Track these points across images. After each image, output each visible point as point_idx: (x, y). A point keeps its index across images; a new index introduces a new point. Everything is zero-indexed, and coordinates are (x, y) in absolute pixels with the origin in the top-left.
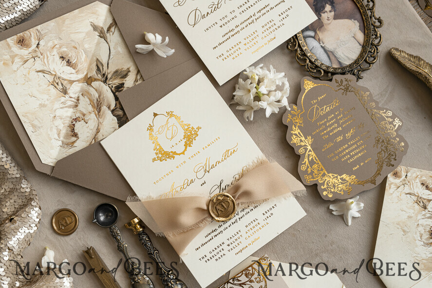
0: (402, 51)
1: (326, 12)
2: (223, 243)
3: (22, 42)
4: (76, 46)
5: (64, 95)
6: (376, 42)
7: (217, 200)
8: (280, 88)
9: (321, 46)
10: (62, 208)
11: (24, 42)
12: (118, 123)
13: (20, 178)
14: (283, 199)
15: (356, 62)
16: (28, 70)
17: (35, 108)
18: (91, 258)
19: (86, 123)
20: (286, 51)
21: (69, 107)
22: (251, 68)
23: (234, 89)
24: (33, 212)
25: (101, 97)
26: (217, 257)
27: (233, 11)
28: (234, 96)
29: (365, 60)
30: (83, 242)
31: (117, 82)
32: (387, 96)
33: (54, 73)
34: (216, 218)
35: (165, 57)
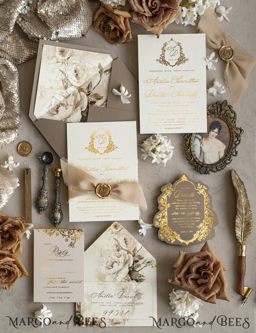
0: (237, 174)
1: (214, 132)
2: (93, 207)
3: (62, 52)
4: (85, 69)
5: (64, 89)
6: (228, 162)
7: (103, 186)
8: (167, 153)
9: (201, 146)
10: (28, 141)
11: (63, 53)
12: (81, 119)
13: (18, 114)
14: (133, 206)
15: (212, 165)
16: (56, 67)
17: (47, 87)
18: (28, 174)
19: (66, 109)
20: (182, 137)
21: (63, 96)
22: (160, 135)
23: (145, 140)
24: (14, 135)
25: (81, 102)
26: (86, 212)
27: (170, 103)
28: (144, 143)
29: (216, 167)
30: (27, 164)
31: (93, 99)
32: (216, 191)
33: (67, 76)
34: (97, 194)
35: (124, 103)
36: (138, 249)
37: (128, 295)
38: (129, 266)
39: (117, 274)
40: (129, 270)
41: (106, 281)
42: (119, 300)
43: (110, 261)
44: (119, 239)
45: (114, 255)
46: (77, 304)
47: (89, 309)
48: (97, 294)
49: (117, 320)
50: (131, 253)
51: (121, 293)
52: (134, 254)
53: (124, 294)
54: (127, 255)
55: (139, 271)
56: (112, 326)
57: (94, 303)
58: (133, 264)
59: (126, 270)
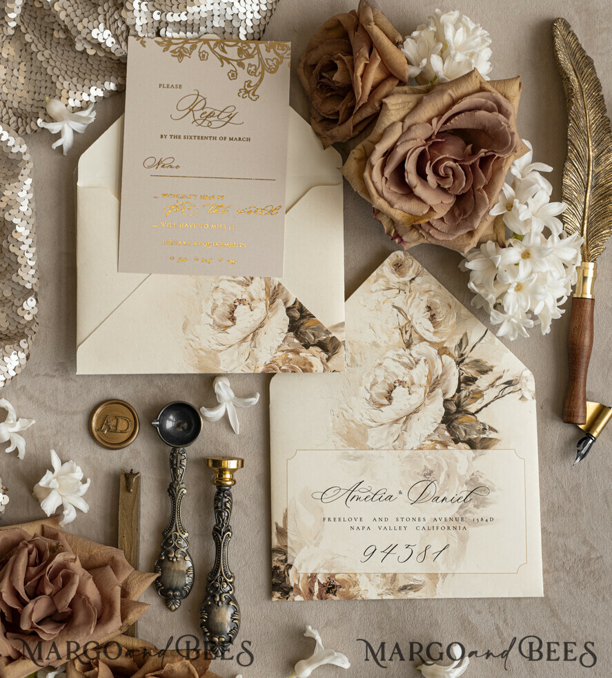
36: (473, 339)
37: (443, 493)
38: (444, 394)
39: (405, 422)
40: (444, 410)
41: (371, 446)
42: (414, 511)
43: (380, 380)
44: (410, 306)
45: (393, 360)
46: (277, 524)
47: (314, 542)
48: (342, 492)
49: (409, 578)
50: (450, 354)
51: (421, 487)
52: (462, 355)
53: (432, 490)
54: (439, 360)
55: (477, 412)
56: (391, 597)
57: (332, 519)
58: (459, 390)
59: (436, 410)
